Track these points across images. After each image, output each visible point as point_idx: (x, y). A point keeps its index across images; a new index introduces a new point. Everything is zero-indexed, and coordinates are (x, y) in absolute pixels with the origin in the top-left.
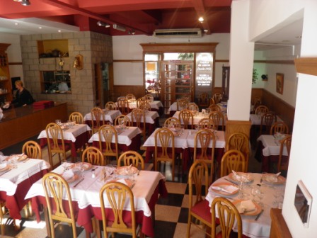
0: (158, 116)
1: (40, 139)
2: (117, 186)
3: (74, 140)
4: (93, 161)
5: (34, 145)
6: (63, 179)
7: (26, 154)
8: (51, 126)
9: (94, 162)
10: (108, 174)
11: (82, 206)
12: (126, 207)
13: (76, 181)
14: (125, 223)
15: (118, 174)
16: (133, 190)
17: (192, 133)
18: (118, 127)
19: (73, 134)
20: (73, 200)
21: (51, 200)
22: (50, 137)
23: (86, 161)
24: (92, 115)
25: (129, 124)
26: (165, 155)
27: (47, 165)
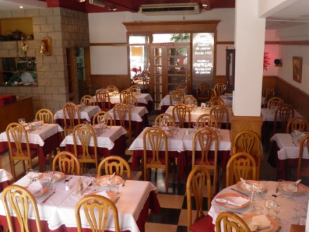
0: (147, 112)
2: (97, 200)
3: (42, 143)
4: (67, 169)
6: (29, 192)
8: (13, 126)
9: (68, 171)
10: (85, 186)
11: (53, 226)
12: (109, 227)
13: (46, 194)
16: (117, 205)
17: (189, 133)
18: (97, 126)
19: (41, 136)
20: (41, 219)
21: (13, 220)
22: (12, 140)
23: (57, 170)
24: (64, 113)
25: (111, 123)
26: (156, 160)
27: (8, 176)
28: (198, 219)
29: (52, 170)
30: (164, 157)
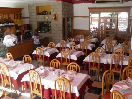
0: (95, 46)
1: (33, 54)
3: (49, 56)
4: (55, 66)
5: (28, 57)
7: (24, 61)
8: (38, 48)
10: (61, 73)
11: (46, 88)
12: (67, 91)
13: (45, 75)
15: (66, 73)
17: (110, 56)
18: (72, 51)
19: (49, 53)
20: (42, 84)
21: (32, 83)
22: (38, 54)
23: (52, 66)
24: (60, 44)
25: (78, 49)
26: (94, 66)
27: (33, 67)
28: (107, 93)
29: (50, 66)
30: (98, 66)
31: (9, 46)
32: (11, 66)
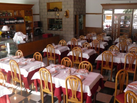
0: (108, 45)
1: (44, 52)
3: (60, 54)
5: (39, 54)
6: (49, 72)
7: (35, 58)
8: (49, 46)
9: (67, 65)
10: (72, 72)
11: (57, 86)
13: (56, 73)
14: (78, 98)
15: (78, 72)
18: (84, 49)
19: (60, 51)
20: (53, 83)
21: (43, 81)
23: (63, 64)
24: (71, 42)
25: (90, 48)
26: (107, 66)
27: (44, 65)
28: (120, 93)
29: (61, 64)
30: (111, 65)
31: (19, 43)
32: (21, 64)
